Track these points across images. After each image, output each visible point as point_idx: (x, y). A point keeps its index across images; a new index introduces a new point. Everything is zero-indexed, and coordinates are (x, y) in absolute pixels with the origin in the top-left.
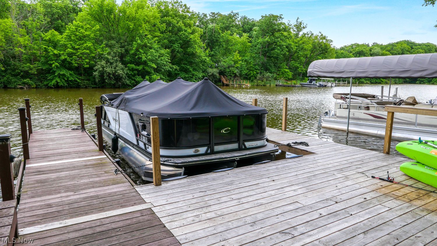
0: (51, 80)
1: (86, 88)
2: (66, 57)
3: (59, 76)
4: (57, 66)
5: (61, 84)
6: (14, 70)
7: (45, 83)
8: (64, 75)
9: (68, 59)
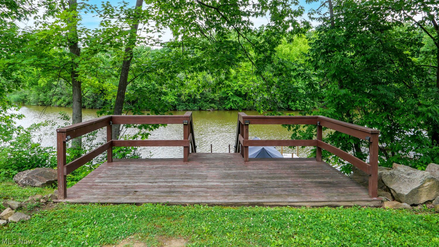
0: (228, 104)
1: (250, 110)
2: (238, 88)
3: (233, 102)
4: (231, 95)
5: (233, 107)
6: (205, 98)
7: (224, 106)
8: (236, 101)
9: (239, 90)
